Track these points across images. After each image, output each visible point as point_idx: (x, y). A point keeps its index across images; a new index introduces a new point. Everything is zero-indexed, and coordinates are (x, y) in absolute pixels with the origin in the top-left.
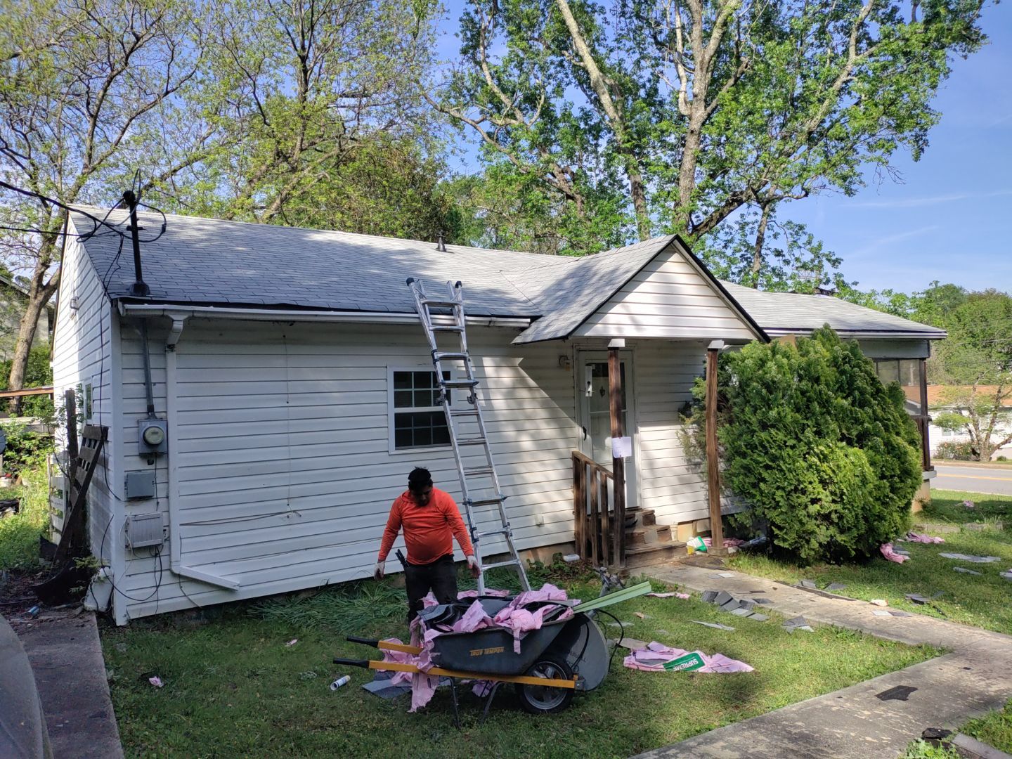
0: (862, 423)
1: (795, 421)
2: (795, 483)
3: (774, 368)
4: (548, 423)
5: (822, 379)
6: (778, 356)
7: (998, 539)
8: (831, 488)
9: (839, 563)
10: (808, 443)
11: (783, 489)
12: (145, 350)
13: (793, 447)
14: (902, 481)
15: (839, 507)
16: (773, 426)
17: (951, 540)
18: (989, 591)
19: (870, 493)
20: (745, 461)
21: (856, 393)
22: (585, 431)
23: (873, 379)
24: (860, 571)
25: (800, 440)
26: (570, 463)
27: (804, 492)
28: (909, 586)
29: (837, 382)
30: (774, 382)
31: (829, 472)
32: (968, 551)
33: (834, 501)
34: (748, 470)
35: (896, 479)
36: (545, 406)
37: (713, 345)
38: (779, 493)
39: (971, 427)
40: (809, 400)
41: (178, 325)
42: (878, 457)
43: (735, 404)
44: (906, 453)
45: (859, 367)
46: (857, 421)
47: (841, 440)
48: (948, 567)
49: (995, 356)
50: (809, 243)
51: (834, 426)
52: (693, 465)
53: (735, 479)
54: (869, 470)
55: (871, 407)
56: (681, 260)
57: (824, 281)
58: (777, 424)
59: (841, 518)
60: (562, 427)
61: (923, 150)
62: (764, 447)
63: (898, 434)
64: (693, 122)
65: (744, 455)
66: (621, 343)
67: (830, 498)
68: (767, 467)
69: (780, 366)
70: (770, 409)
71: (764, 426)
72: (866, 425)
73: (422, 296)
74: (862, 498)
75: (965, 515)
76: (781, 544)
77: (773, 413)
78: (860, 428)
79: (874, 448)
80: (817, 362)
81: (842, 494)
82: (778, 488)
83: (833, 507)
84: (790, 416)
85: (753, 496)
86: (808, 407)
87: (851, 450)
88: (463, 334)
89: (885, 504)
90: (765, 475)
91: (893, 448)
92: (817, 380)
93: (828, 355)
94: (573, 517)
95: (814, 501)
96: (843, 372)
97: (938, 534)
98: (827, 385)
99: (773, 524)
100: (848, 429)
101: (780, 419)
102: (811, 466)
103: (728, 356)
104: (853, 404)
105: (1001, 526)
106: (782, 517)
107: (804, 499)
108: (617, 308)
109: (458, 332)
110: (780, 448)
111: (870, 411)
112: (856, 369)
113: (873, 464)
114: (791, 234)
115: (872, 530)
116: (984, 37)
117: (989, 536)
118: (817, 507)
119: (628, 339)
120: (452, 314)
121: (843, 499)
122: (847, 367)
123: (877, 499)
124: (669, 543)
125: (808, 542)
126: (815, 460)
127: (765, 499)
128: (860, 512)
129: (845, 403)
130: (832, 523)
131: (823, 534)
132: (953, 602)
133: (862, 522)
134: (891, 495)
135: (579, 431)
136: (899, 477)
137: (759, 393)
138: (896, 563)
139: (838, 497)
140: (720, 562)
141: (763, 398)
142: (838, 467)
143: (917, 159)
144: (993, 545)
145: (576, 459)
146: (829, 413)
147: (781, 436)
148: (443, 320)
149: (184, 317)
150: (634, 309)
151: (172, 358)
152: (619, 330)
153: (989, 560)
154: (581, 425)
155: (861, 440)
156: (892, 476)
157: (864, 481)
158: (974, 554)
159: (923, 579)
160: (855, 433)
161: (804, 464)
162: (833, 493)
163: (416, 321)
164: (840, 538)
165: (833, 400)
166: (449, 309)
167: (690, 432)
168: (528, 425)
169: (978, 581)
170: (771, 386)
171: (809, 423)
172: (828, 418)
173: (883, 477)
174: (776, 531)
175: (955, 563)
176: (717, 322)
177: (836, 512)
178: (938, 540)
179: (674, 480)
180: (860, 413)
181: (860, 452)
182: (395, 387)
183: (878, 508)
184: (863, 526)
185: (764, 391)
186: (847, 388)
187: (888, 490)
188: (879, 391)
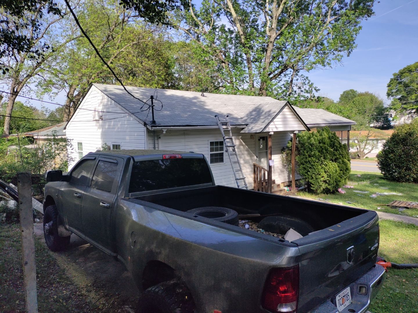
0: (336, 156)
1: (319, 155)
2: (318, 172)
3: (313, 140)
4: (247, 155)
5: (326, 143)
6: (314, 136)
7: (368, 186)
8: (327, 173)
9: (327, 194)
10: (322, 161)
11: (314, 174)
12: (154, 139)
13: (317, 162)
14: (346, 171)
15: (329, 179)
16: (312, 156)
17: (356, 187)
18: (367, 200)
19: (338, 175)
20: (304, 166)
21: (335, 147)
22: (257, 157)
23: (340, 143)
24: (333, 196)
25: (319, 160)
26: (253, 167)
27: (320, 175)
28: (347, 199)
29: (330, 144)
30: (313, 144)
31: (327, 169)
32: (361, 190)
33: (328, 177)
34: (305, 168)
35: (344, 171)
36: (247, 150)
37: (295, 132)
38: (313, 175)
39: (358, 147)
40: (323, 149)
41: (164, 132)
42: (340, 165)
43: (301, 149)
44: (347, 164)
45: (336, 139)
46: (335, 155)
47: (330, 160)
48: (356, 194)
49: (366, 117)
50: (309, 83)
51: (329, 156)
52: (284, 166)
53: (301, 171)
54: (338, 169)
55: (339, 151)
56: (288, 108)
57: (313, 96)
58: (314, 156)
59: (329, 181)
60: (251, 156)
61: (350, 52)
62: (310, 162)
63: (345, 158)
64: (271, 38)
65: (303, 164)
66: (272, 133)
67: (327, 176)
68: (310, 168)
69: (315, 139)
70: (312, 152)
71: (310, 156)
72: (337, 156)
73: (219, 121)
74: (336, 176)
75: (358, 179)
76: (313, 189)
77: (313, 153)
78: (335, 157)
79: (339, 163)
80: (325, 138)
81: (330, 175)
82: (313, 174)
83: (327, 178)
84: (317, 153)
85: (306, 176)
86: (322, 151)
87: (333, 163)
88: (230, 131)
89: (341, 178)
90: (309, 170)
91: (344, 162)
92: (324, 143)
93: (327, 135)
94: (253, 182)
95: (322, 177)
96: (331, 141)
97: (352, 185)
98: (327, 145)
99: (311, 183)
100: (332, 157)
101: (315, 154)
102: (322, 168)
103: (299, 135)
104: (334, 150)
105: (369, 183)
106: (314, 181)
107: (320, 177)
108: (272, 123)
109: (229, 131)
110: (314, 162)
111: (339, 152)
112: (335, 140)
113: (339, 167)
114: (303, 80)
115: (337, 185)
116: (373, 13)
117: (365, 186)
118: (323, 178)
119: (274, 132)
120: (226, 125)
121: (330, 177)
122: (333, 140)
123: (339, 176)
124: (280, 189)
125: (320, 188)
126: (324, 166)
127: (309, 177)
128: (335, 180)
129: (332, 150)
130: (326, 183)
131: (324, 186)
132: (358, 203)
133: (335, 182)
134: (343, 175)
135: (255, 157)
136: (345, 170)
137: (309, 147)
138: (342, 194)
139: (329, 176)
140: (294, 194)
141: (310, 148)
142: (329, 168)
143: (348, 56)
144: (367, 188)
145: (255, 166)
146: (327, 153)
147: (314, 159)
148: (224, 127)
149: (166, 130)
150: (276, 123)
151: (160, 140)
152: (272, 130)
153: (366, 192)
154: (256, 155)
155: (336, 160)
156: (343, 170)
157: (336, 171)
158: (362, 191)
159: (350, 197)
160: (334, 158)
161: (321, 167)
162: (327, 175)
163: (218, 128)
164: (329, 187)
165: (329, 149)
166: (225, 124)
167: (284, 156)
168: (243, 156)
169: (364, 198)
170: (312, 145)
171: (322, 155)
172: (327, 154)
173: (341, 170)
174: (312, 185)
175: (357, 193)
176: (296, 126)
177: (328, 180)
178: (352, 187)
179: (279, 171)
180: (336, 153)
181: (336, 164)
182: (210, 146)
183: (339, 179)
184: (335, 184)
185: (310, 146)
186: (332, 145)
187: (342, 174)
188: (341, 146)
